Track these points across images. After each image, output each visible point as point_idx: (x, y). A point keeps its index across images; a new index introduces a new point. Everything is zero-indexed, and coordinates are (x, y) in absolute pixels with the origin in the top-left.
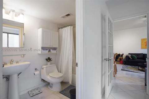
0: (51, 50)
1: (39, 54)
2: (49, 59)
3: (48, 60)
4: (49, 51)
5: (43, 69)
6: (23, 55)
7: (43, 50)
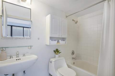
0: (60, 41)
1: (46, 45)
2: (57, 51)
3: (56, 53)
4: (58, 42)
5: (51, 62)
6: (30, 47)
7: (52, 41)
